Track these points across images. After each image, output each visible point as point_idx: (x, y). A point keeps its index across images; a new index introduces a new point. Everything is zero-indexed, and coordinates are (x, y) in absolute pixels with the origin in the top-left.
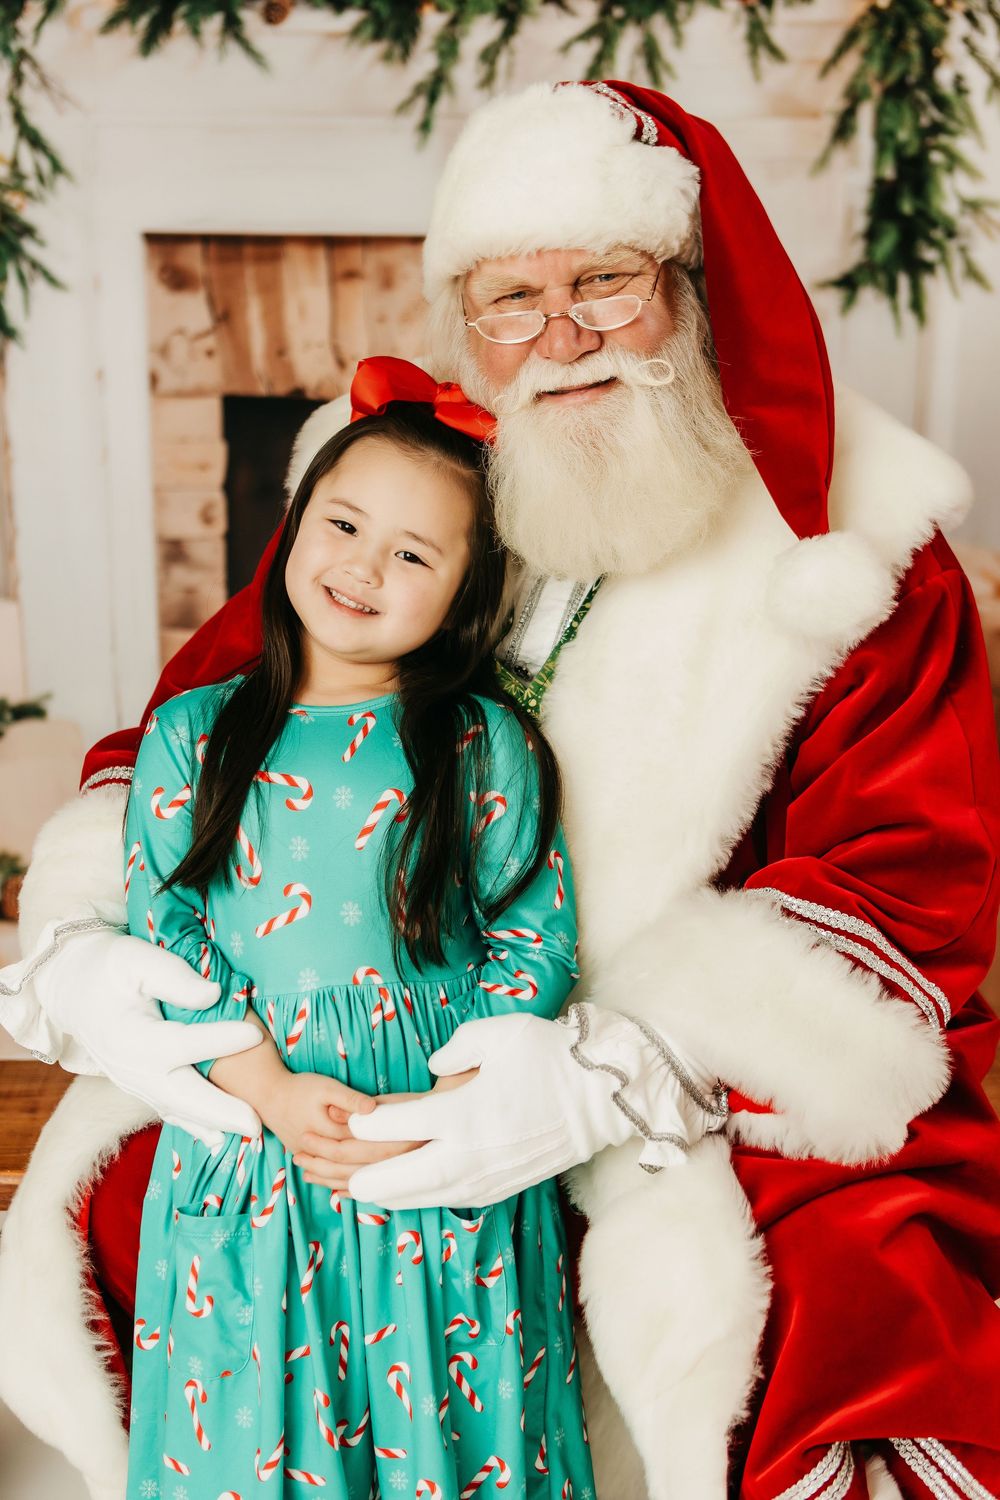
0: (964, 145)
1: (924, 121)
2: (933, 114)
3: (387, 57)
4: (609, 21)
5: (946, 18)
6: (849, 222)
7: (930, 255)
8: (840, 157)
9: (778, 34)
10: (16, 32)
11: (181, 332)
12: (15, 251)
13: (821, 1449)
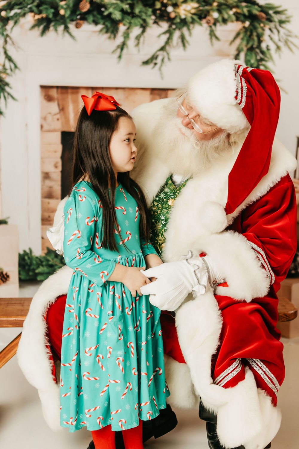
0: (269, 64)
1: (258, 58)
2: (260, 56)
3: (110, 38)
4: (171, 29)
5: (264, 30)
9: (218, 33)
10: (6, 29)
11: (50, 113)
12: (3, 90)
13: (234, 360)
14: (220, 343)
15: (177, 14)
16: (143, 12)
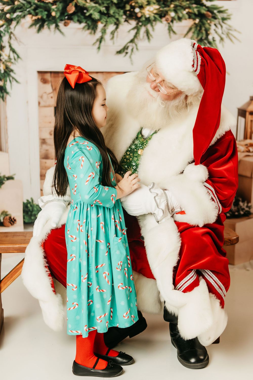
2: (208, 45)
3: (91, 33)
4: (138, 26)
5: (210, 25)
9: (175, 28)
10: (10, 28)
11: (46, 93)
12: (9, 75)
13: (190, 271)
14: (180, 258)
15: (143, 14)
16: (117, 13)
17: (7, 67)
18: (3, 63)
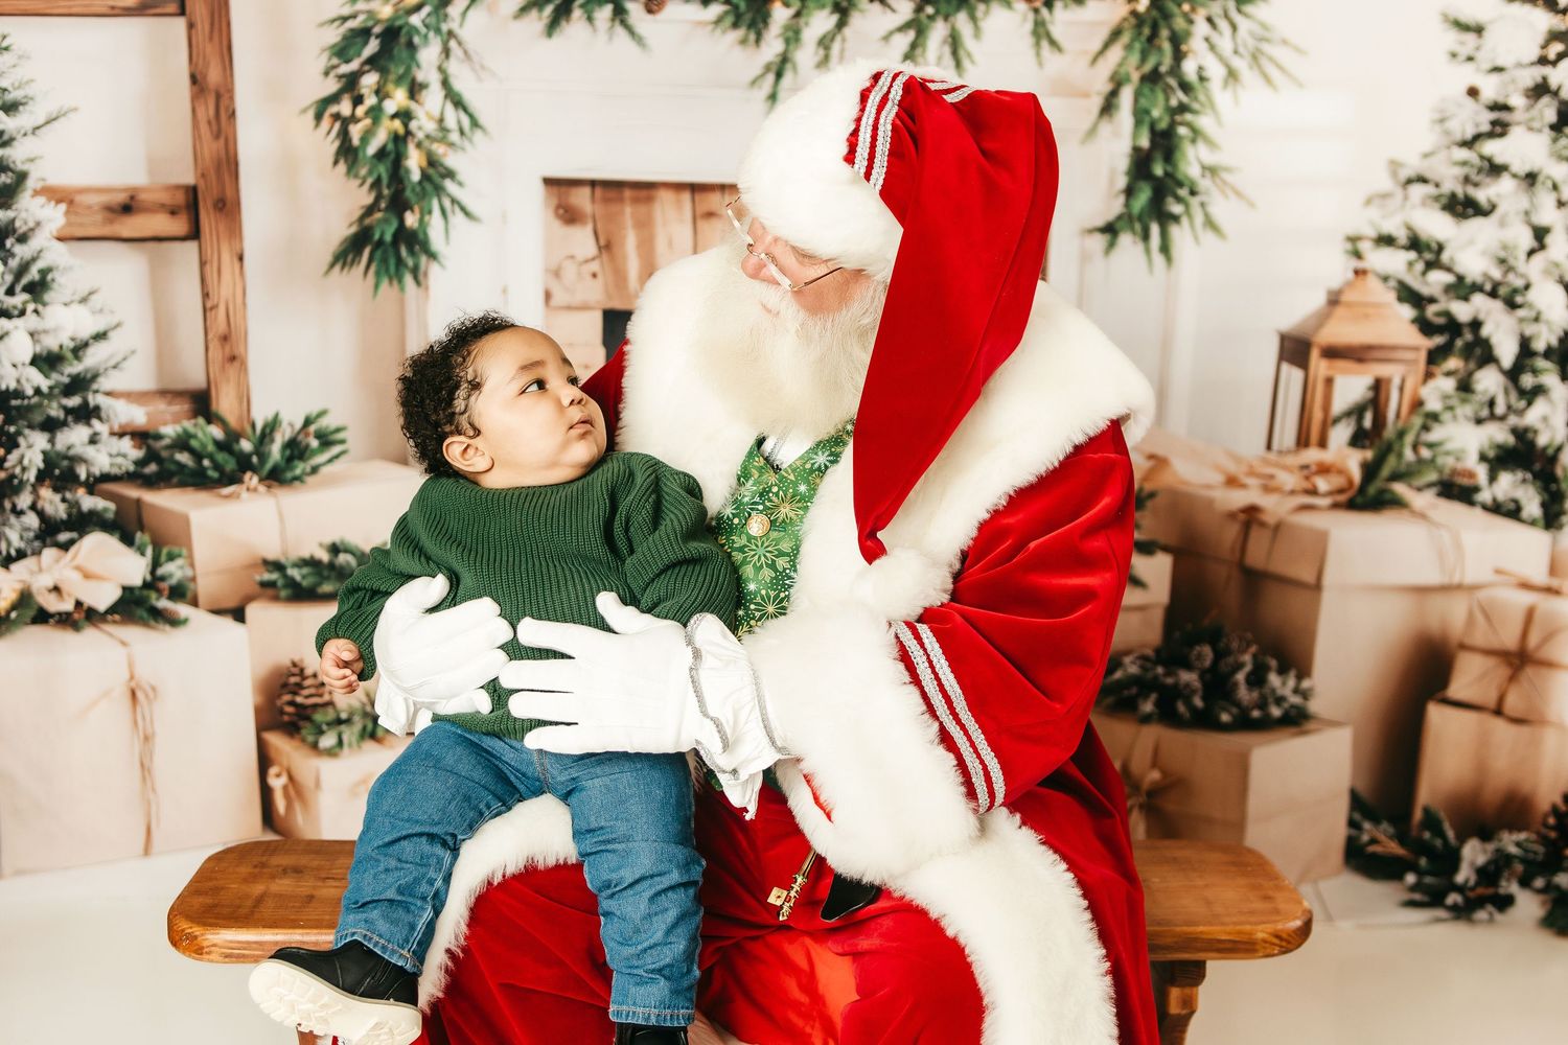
0: (1204, 122)
1: (1174, 102)
2: (1181, 95)
3: (743, 42)
4: (923, 16)
5: (1191, 22)
6: (1112, 182)
7: (1176, 209)
8: (1105, 128)
9: (1056, 31)
10: (446, 16)
11: (571, 258)
12: (439, 190)
17: (432, 162)
18: (419, 145)
